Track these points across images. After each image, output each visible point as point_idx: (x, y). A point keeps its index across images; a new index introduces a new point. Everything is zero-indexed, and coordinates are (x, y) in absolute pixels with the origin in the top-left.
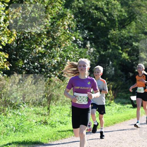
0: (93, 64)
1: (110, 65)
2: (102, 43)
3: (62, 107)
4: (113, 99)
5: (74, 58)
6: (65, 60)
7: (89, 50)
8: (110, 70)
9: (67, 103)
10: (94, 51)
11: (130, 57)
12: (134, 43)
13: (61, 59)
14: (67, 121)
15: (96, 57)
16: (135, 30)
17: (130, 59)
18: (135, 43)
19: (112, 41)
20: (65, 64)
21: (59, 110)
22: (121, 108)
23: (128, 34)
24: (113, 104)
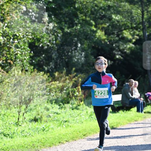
0: (53, 47)
1: (78, 48)
2: (66, 15)
3: (6, 111)
4: (83, 99)
5: (25, 38)
6: (11, 40)
7: (46, 26)
8: (78, 55)
9: (14, 106)
10: (53, 27)
11: (107, 37)
12: (113, 16)
13: (5, 39)
14: (14, 133)
15: (58, 36)
17: (107, 40)
18: (116, 17)
19: (81, 13)
20: (11, 46)
21: (2, 116)
23: (105, 2)
24: (83, 107)
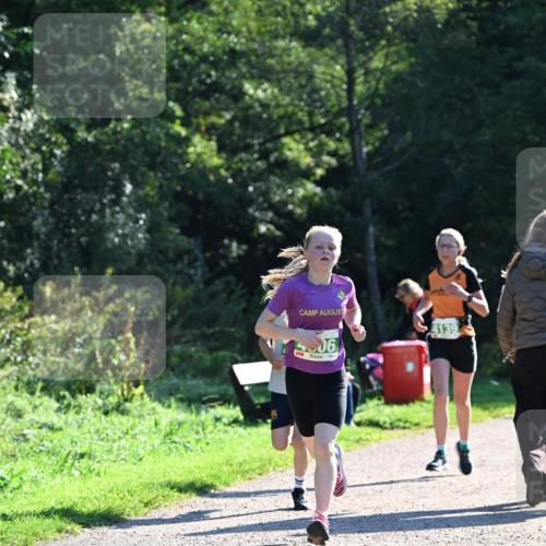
0: (34, 195)
1: (125, 199)
7: (11, 121)
8: (125, 224)
10: (37, 126)
11: (226, 160)
12: (248, 87)
15: (54, 155)
16: (255, 20)
17: (227, 170)
18: (256, 89)
22: (180, 424)
23: (219, 38)
24: (142, 405)
